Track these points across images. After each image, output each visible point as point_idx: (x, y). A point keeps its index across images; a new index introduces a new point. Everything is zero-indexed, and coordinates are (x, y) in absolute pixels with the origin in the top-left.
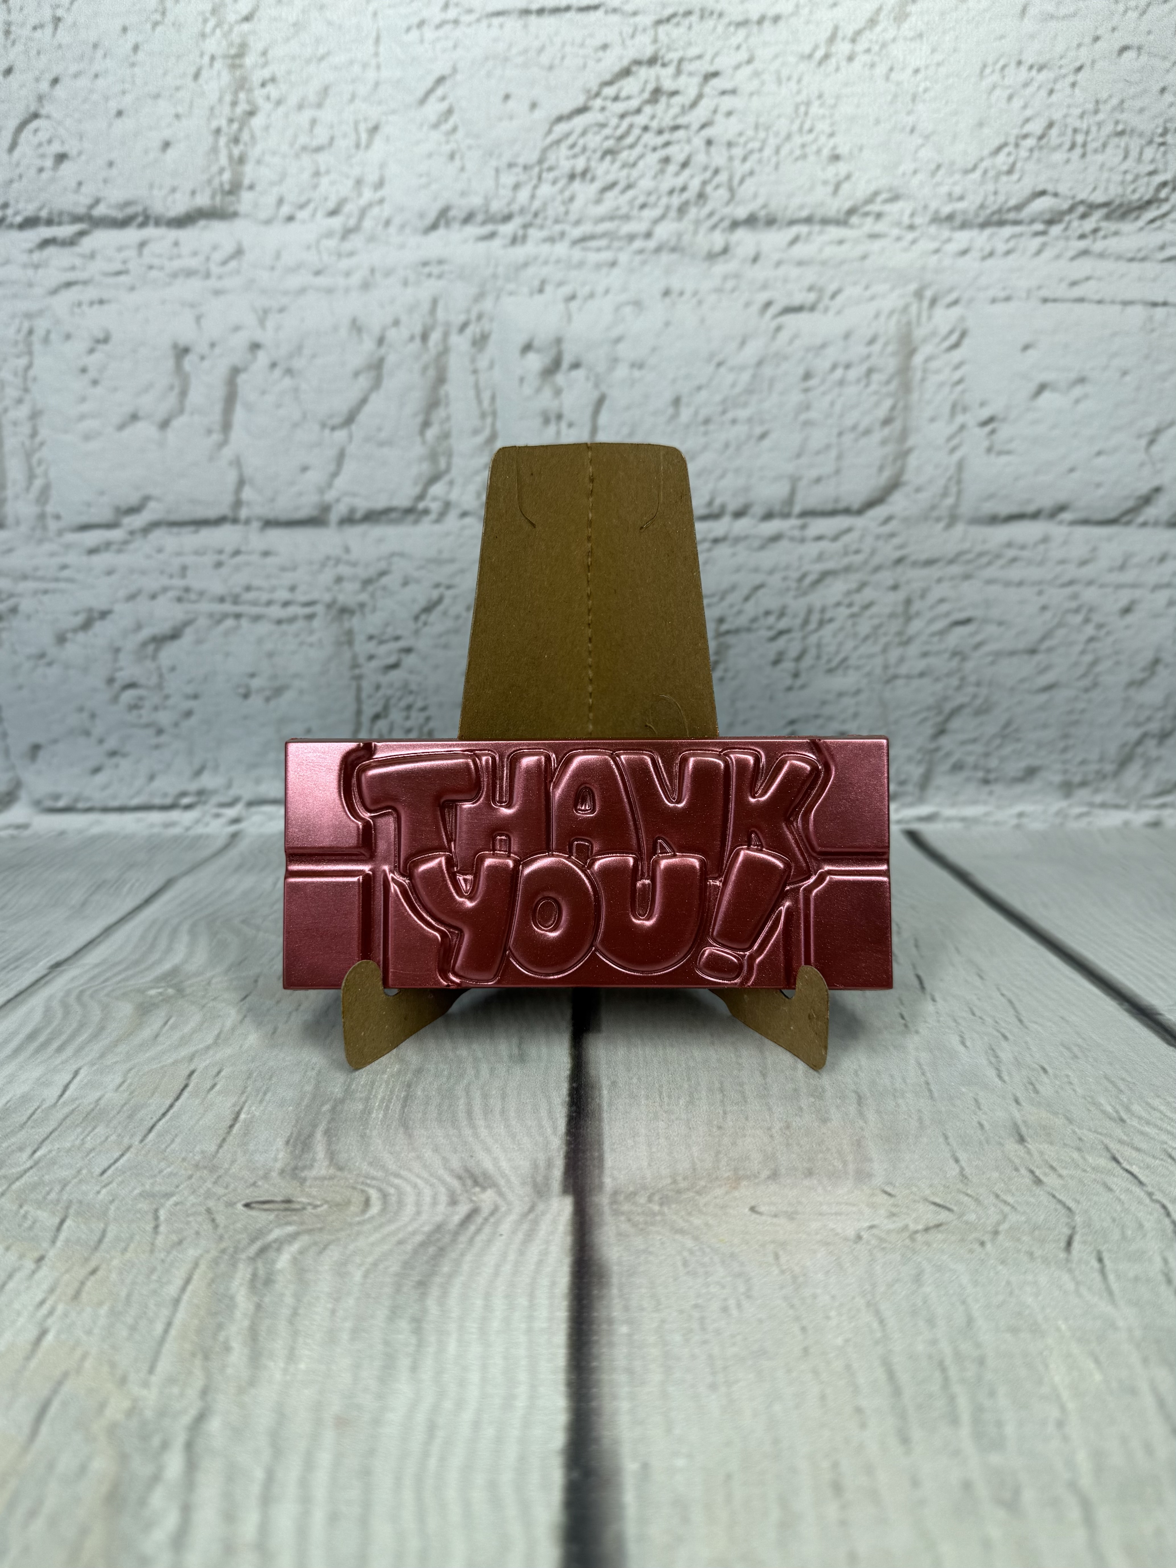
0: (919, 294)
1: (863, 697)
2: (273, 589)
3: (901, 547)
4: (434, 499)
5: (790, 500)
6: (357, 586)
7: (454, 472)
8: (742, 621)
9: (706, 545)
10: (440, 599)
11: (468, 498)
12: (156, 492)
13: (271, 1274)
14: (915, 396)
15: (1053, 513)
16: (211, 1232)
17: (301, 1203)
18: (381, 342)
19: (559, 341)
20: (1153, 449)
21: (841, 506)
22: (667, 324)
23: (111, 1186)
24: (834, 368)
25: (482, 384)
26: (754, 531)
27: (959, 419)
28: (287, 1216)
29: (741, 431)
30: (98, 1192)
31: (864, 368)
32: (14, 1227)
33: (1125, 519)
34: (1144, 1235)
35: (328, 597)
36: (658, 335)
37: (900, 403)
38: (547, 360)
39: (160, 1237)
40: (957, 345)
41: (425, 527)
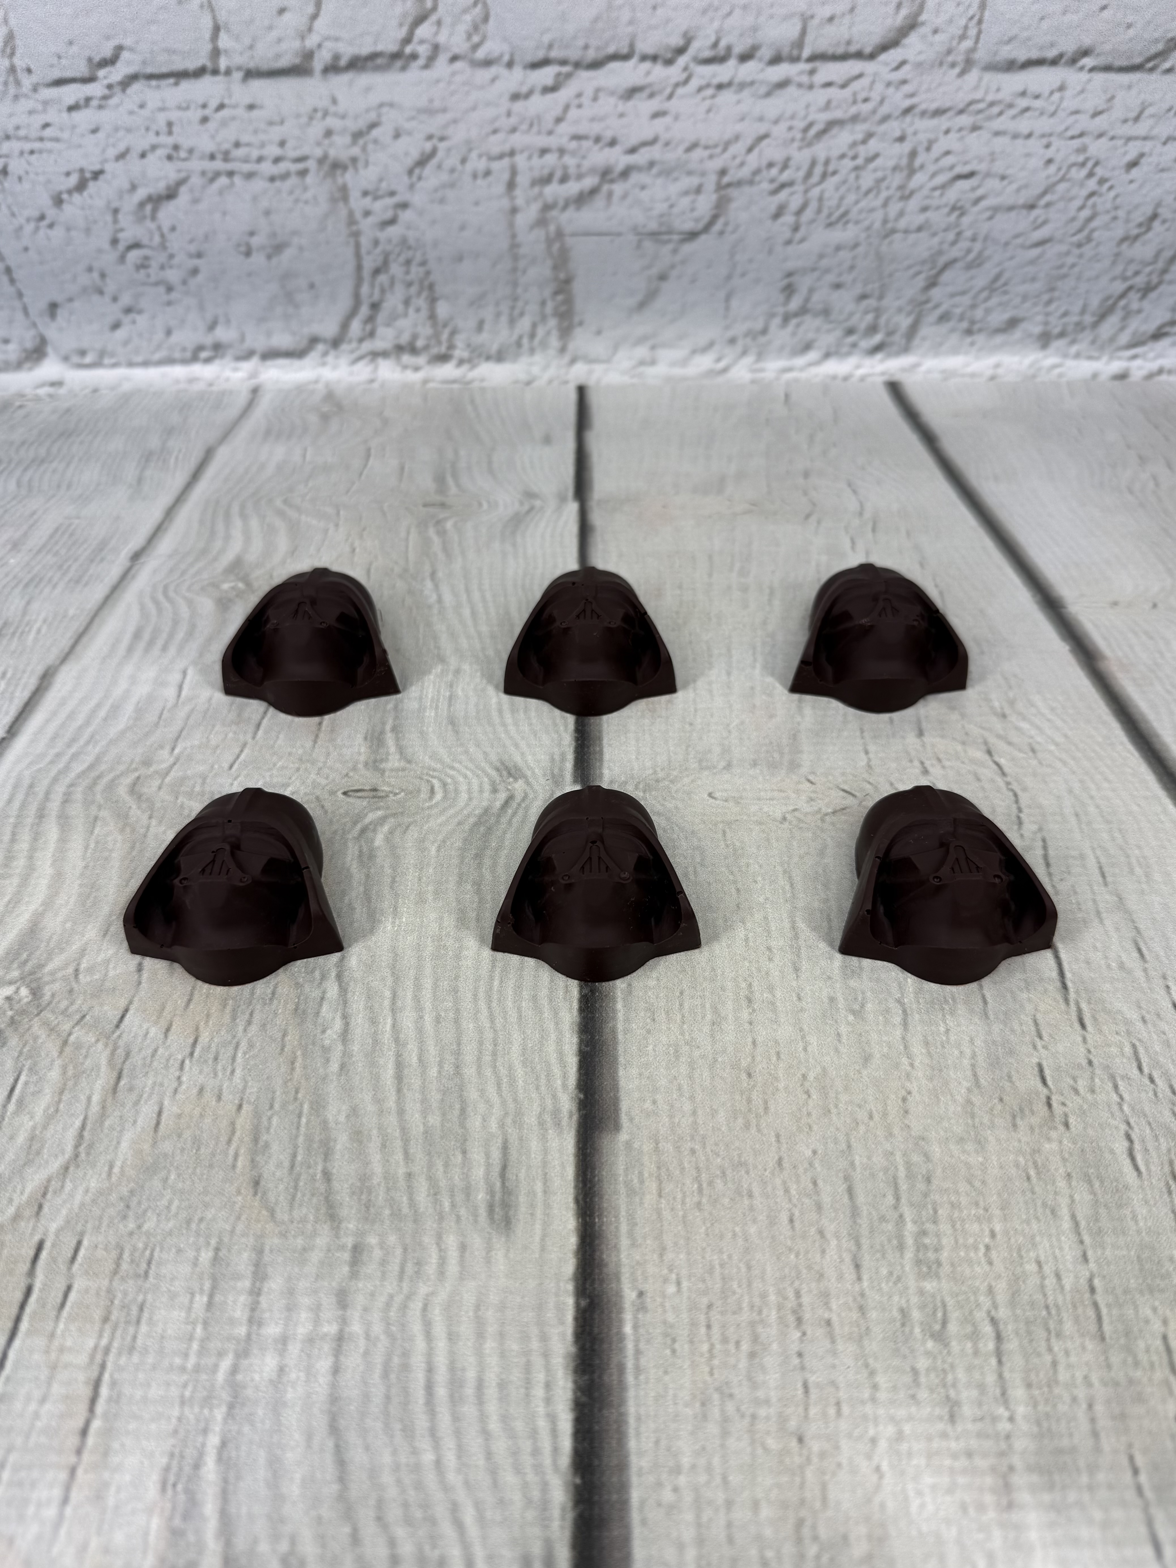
1: (861, 250)
2: (262, 144)
3: (913, 95)
4: (422, 42)
5: (800, 42)
6: (347, 139)
7: (441, 11)
8: (745, 173)
9: (710, 92)
10: (434, 152)
11: (459, 42)
12: (128, 41)
15: (1075, 58)
21: (853, 48)
26: (761, 77)
33: (1150, 65)
35: (319, 151)
41: (414, 73)
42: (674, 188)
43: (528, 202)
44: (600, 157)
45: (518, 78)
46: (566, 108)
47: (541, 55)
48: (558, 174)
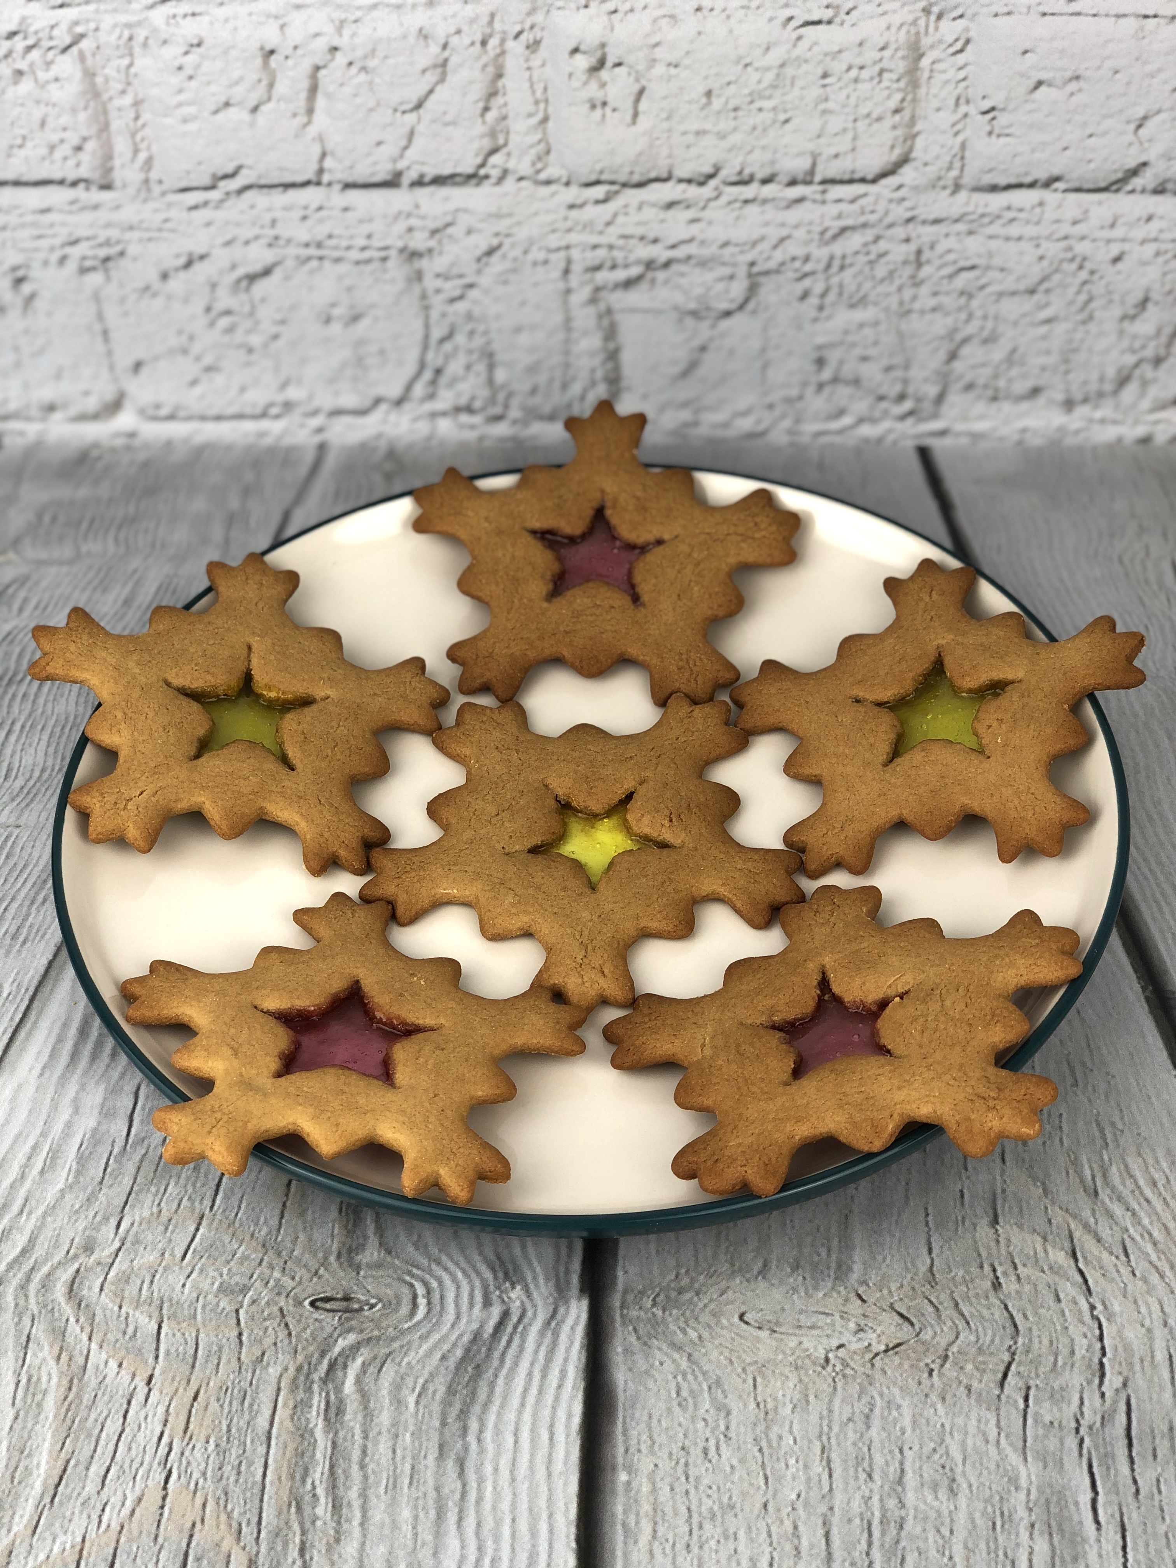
0: (927, 11)
1: (882, 326)
2: (352, 237)
3: (912, 209)
4: (494, 167)
5: (812, 172)
6: (426, 234)
7: (511, 146)
8: (771, 265)
9: (738, 205)
10: (499, 246)
11: (524, 166)
12: (248, 161)
13: (341, 1401)
14: (922, 91)
15: (1048, 183)
16: (286, 1341)
17: (359, 1301)
18: (445, 46)
19: (603, 45)
20: (1141, 132)
21: (857, 176)
22: (699, 33)
23: (194, 1276)
24: (849, 69)
25: (535, 78)
26: (780, 195)
27: (963, 109)
28: (348, 1320)
29: (767, 116)
30: (184, 1285)
31: (877, 69)
32: (120, 1336)
33: (1114, 187)
34: (1073, 1365)
35: (400, 244)
36: (692, 42)
37: (909, 97)
38: (593, 61)
39: (244, 1350)
40: (961, 51)
41: (486, 188)
42: (709, 276)
43: (583, 284)
44: (645, 252)
45: (574, 194)
46: (615, 215)
47: (593, 177)
48: (608, 264)
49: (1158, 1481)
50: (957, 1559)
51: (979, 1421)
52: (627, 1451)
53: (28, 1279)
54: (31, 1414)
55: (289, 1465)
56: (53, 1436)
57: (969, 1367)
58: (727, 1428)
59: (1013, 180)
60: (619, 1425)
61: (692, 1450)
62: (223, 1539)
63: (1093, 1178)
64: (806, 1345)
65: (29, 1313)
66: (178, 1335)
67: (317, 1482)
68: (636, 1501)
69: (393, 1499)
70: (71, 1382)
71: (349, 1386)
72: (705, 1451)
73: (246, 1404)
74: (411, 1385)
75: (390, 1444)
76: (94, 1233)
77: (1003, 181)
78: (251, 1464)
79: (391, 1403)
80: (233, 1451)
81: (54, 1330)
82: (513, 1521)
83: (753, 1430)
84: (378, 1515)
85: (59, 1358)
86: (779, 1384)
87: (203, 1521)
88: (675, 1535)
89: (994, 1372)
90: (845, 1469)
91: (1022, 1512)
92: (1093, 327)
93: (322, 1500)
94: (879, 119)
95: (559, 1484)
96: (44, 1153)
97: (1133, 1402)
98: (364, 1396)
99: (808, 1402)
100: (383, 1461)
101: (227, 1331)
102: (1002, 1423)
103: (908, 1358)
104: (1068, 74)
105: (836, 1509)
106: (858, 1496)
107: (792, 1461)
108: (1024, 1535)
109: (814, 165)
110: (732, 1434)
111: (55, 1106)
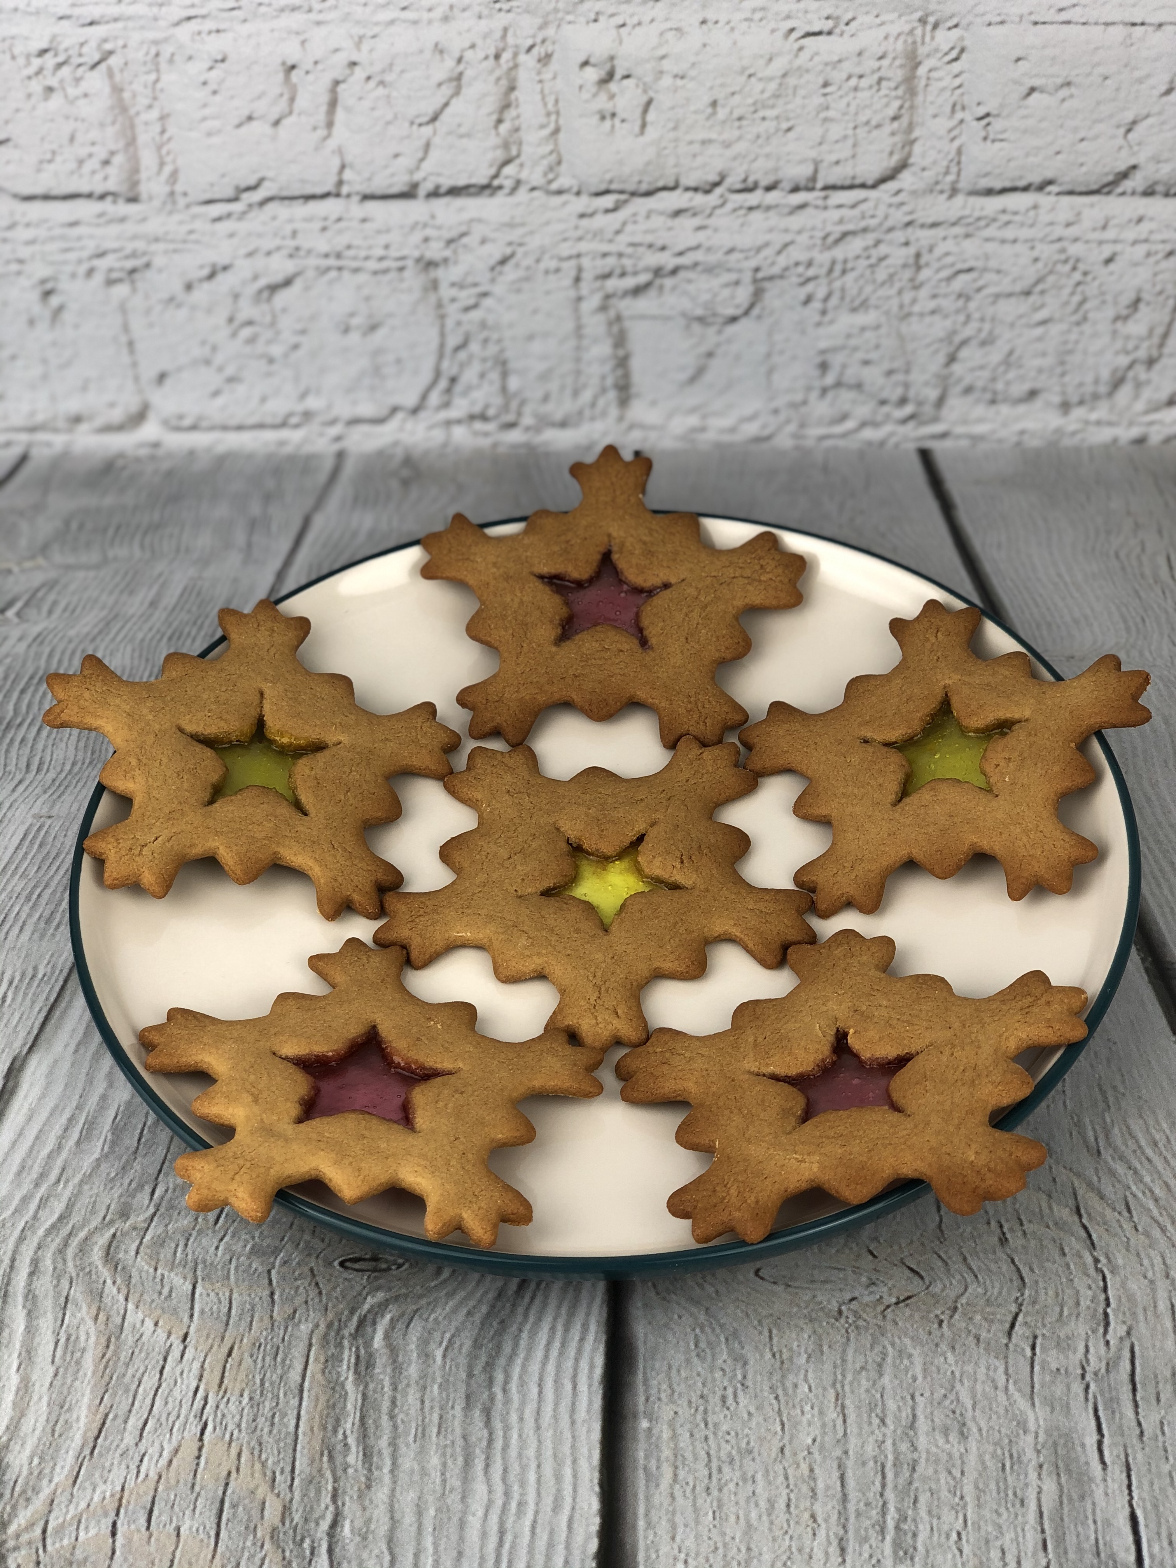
0: (923, 21)
2: (370, 248)
3: (910, 213)
4: (507, 177)
5: (814, 179)
6: (441, 244)
7: (523, 158)
8: (776, 270)
9: (742, 212)
10: (512, 255)
11: (537, 178)
12: (270, 174)
13: (370, 1355)
14: (920, 99)
15: (1041, 187)
16: (317, 1300)
17: (387, 1261)
18: (460, 60)
19: (612, 58)
20: (1130, 136)
21: (858, 181)
22: (705, 45)
23: (226, 1239)
24: (849, 78)
25: (546, 91)
26: (783, 201)
27: (959, 115)
28: (377, 1279)
29: (770, 125)
30: (217, 1248)
31: (876, 77)
32: (156, 1296)
33: (1106, 190)
34: (1078, 1315)
35: (416, 254)
36: (697, 54)
37: (907, 105)
38: (602, 73)
39: (276, 1308)
40: (956, 59)
41: (500, 199)
42: (715, 282)
43: (593, 292)
44: (653, 259)
45: (583, 203)
46: (624, 224)
47: (603, 187)
48: (618, 271)
49: (1162, 1423)
50: (968, 1499)
51: (988, 1369)
52: (647, 1400)
53: (66, 1244)
54: (71, 1370)
55: (321, 1417)
56: (92, 1392)
57: (978, 1317)
58: (744, 1377)
59: (1008, 184)
60: (640, 1375)
61: (711, 1400)
62: (257, 1487)
63: (1096, 1139)
64: (819, 1298)
65: (67, 1276)
66: (212, 1294)
67: (348, 1432)
68: (657, 1446)
69: (422, 1447)
70: (109, 1340)
71: (378, 1341)
72: (724, 1399)
73: (279, 1359)
74: (438, 1340)
75: (418, 1395)
76: (129, 1200)
77: (998, 185)
78: (284, 1415)
79: (419, 1356)
80: (267, 1404)
81: (91, 1292)
82: (539, 1466)
83: (770, 1379)
84: (407, 1462)
85: (96, 1318)
86: (794, 1335)
87: (238, 1470)
88: (695, 1478)
89: (1002, 1322)
90: (859, 1416)
91: (1030, 1454)
92: (1087, 328)
93: (354, 1449)
94: (878, 126)
95: (582, 1431)
96: (80, 1125)
97: (1137, 1349)
98: (393, 1351)
99: (822, 1352)
100: (412, 1412)
101: (259, 1290)
102: (1010, 1371)
103: (919, 1309)
104: (1059, 81)
105: (851, 1453)
106: (871, 1440)
107: (807, 1408)
108: (1033, 1475)
109: (816, 171)
110: (749, 1383)
111: (90, 1080)
